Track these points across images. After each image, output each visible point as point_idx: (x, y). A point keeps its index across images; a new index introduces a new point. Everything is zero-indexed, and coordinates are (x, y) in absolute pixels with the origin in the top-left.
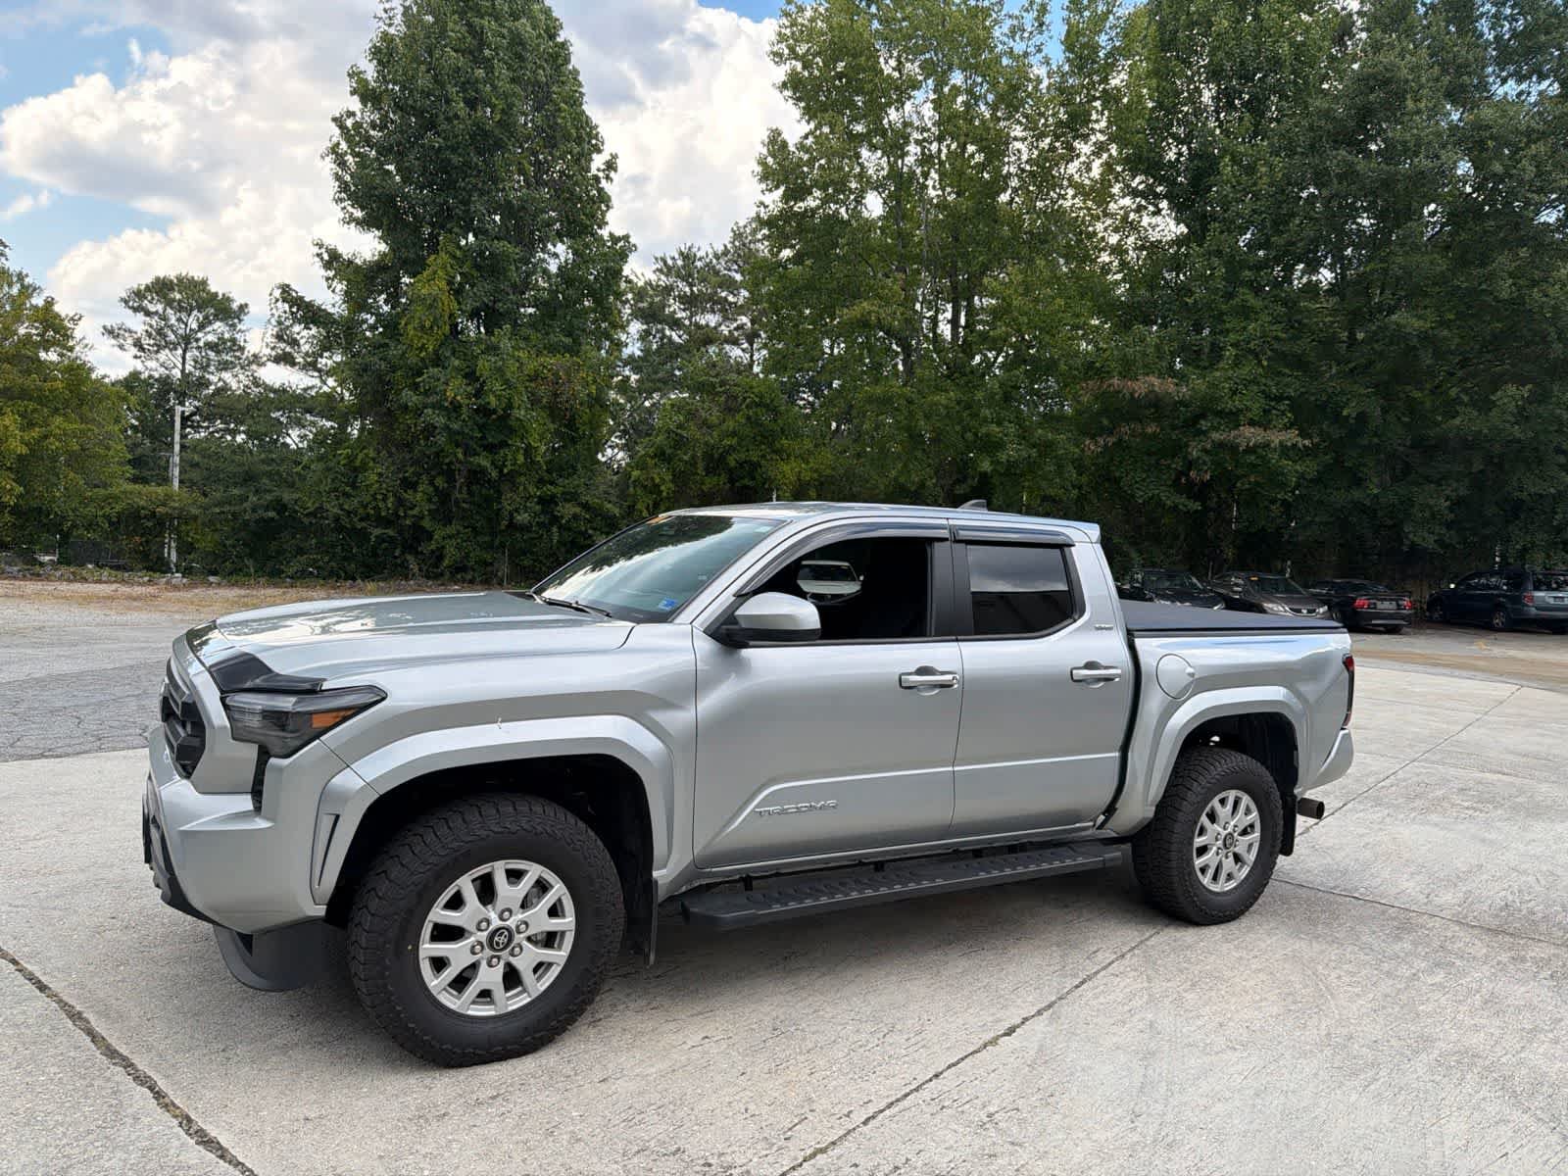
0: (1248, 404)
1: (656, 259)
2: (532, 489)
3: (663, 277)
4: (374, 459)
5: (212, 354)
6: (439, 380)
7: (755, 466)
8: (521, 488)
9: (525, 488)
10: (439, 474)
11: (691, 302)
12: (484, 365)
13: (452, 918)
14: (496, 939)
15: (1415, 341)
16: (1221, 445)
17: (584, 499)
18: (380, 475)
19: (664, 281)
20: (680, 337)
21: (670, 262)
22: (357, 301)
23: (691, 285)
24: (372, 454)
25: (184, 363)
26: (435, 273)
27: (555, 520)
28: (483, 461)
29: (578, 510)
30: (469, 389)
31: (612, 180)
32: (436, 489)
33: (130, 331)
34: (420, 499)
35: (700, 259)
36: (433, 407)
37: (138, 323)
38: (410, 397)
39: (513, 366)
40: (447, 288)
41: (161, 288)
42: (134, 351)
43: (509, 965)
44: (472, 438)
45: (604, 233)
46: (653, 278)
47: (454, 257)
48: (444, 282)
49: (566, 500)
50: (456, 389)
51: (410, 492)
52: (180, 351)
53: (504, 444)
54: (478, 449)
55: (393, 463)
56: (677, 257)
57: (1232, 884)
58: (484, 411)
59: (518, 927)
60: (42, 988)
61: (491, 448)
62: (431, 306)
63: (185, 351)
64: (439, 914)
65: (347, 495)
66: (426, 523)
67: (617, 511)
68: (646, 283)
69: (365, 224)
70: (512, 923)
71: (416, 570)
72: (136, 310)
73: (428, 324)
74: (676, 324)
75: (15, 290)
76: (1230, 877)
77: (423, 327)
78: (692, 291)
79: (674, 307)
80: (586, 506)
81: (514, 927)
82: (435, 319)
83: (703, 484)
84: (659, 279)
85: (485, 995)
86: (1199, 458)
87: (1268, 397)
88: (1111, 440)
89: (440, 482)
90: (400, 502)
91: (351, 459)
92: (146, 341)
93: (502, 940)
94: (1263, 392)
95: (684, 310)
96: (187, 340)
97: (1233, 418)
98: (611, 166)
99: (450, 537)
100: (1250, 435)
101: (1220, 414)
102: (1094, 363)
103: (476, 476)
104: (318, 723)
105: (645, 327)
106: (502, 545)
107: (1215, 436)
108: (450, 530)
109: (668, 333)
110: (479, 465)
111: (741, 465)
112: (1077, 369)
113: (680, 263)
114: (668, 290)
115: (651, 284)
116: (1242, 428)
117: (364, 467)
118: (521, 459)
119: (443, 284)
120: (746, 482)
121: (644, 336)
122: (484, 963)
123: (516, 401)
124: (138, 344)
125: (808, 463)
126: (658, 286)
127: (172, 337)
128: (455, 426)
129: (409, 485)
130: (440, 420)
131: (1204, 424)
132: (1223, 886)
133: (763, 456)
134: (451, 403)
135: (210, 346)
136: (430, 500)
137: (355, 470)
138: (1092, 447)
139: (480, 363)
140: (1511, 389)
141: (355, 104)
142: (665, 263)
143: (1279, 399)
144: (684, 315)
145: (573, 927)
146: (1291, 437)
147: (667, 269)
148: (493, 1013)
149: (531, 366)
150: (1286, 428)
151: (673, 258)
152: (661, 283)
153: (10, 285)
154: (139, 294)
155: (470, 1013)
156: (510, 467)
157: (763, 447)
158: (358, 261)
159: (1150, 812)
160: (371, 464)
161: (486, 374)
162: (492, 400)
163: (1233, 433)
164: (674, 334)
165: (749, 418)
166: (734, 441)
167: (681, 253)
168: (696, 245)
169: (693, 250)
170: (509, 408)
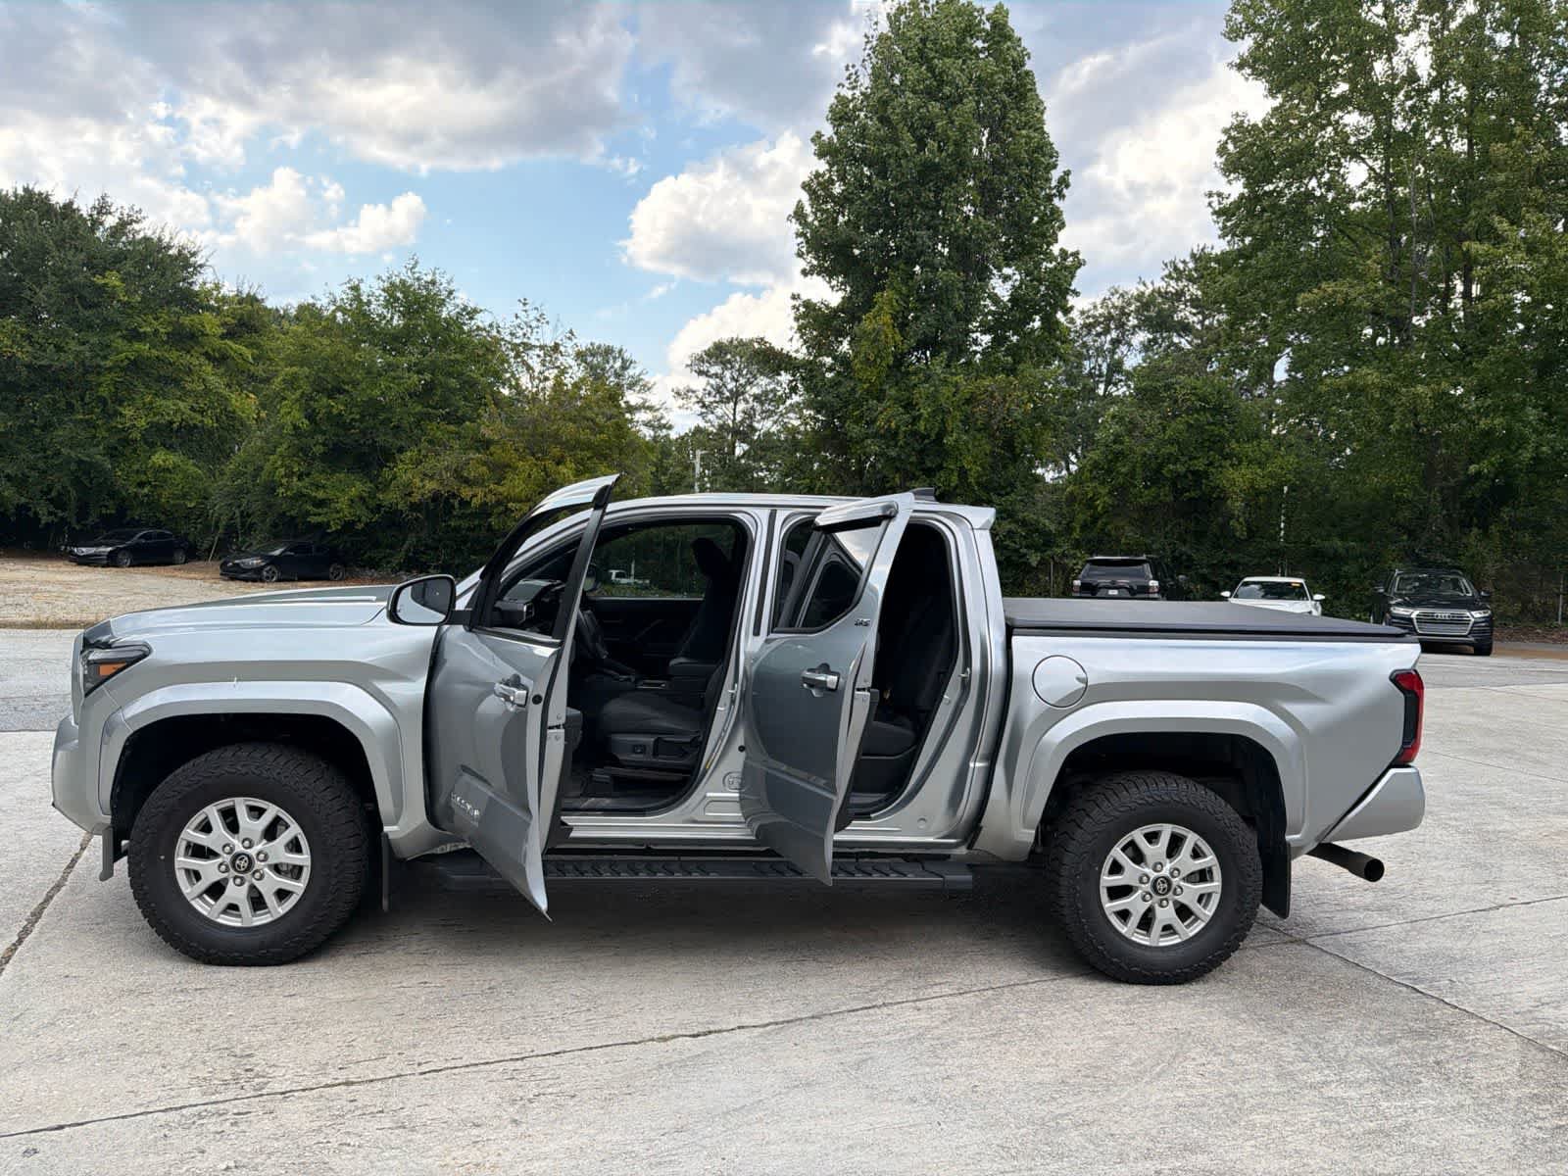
1: (1166, 265)
3: (1173, 283)
5: (758, 407)
6: (877, 410)
12: (921, 394)
13: (202, 839)
14: (238, 862)
17: (1020, 516)
19: (1174, 286)
20: (1190, 343)
21: (1181, 266)
22: (818, 346)
25: (734, 414)
26: (881, 309)
29: (1013, 526)
31: (1064, 196)
33: (693, 392)
36: (872, 436)
37: (700, 384)
39: (947, 391)
40: (890, 321)
41: (719, 353)
42: (697, 408)
43: (253, 887)
44: (910, 463)
45: (1055, 249)
46: (1161, 284)
47: (900, 293)
48: (889, 316)
50: (887, 418)
52: (732, 404)
53: (940, 467)
54: (917, 473)
56: (1188, 259)
57: (1174, 940)
58: (921, 437)
59: (258, 854)
62: (875, 340)
63: (735, 404)
64: (190, 834)
67: (1052, 527)
68: (1153, 291)
69: (829, 273)
70: (252, 852)
72: (700, 373)
73: (874, 359)
74: (1185, 328)
75: (618, 364)
76: (1168, 929)
77: (870, 362)
79: (1186, 313)
80: (1024, 523)
81: (254, 855)
82: (881, 353)
84: (1169, 285)
85: (233, 908)
92: (708, 400)
93: (243, 864)
95: (1194, 314)
96: (736, 396)
98: (1064, 182)
104: (105, 670)
105: (1151, 337)
109: (1175, 340)
113: (1191, 265)
114: (1179, 294)
115: (1159, 292)
118: (955, 480)
119: (887, 318)
121: (1147, 347)
122: (231, 881)
123: (950, 425)
124: (701, 401)
126: (1166, 293)
127: (728, 394)
128: (893, 453)
130: (876, 449)
132: (1155, 939)
134: (887, 431)
135: (756, 398)
141: (822, 166)
142: (1176, 269)
144: (1195, 319)
145: (309, 863)
147: (1177, 273)
148: (239, 925)
149: (970, 388)
151: (1184, 262)
152: (1170, 289)
153: (615, 358)
154: (701, 360)
155: (220, 921)
158: (825, 309)
159: (1028, 835)
161: (922, 401)
162: (922, 424)
164: (1183, 340)
166: (1174, 449)
167: (1193, 256)
168: (1209, 245)
169: (1206, 251)
170: (942, 434)
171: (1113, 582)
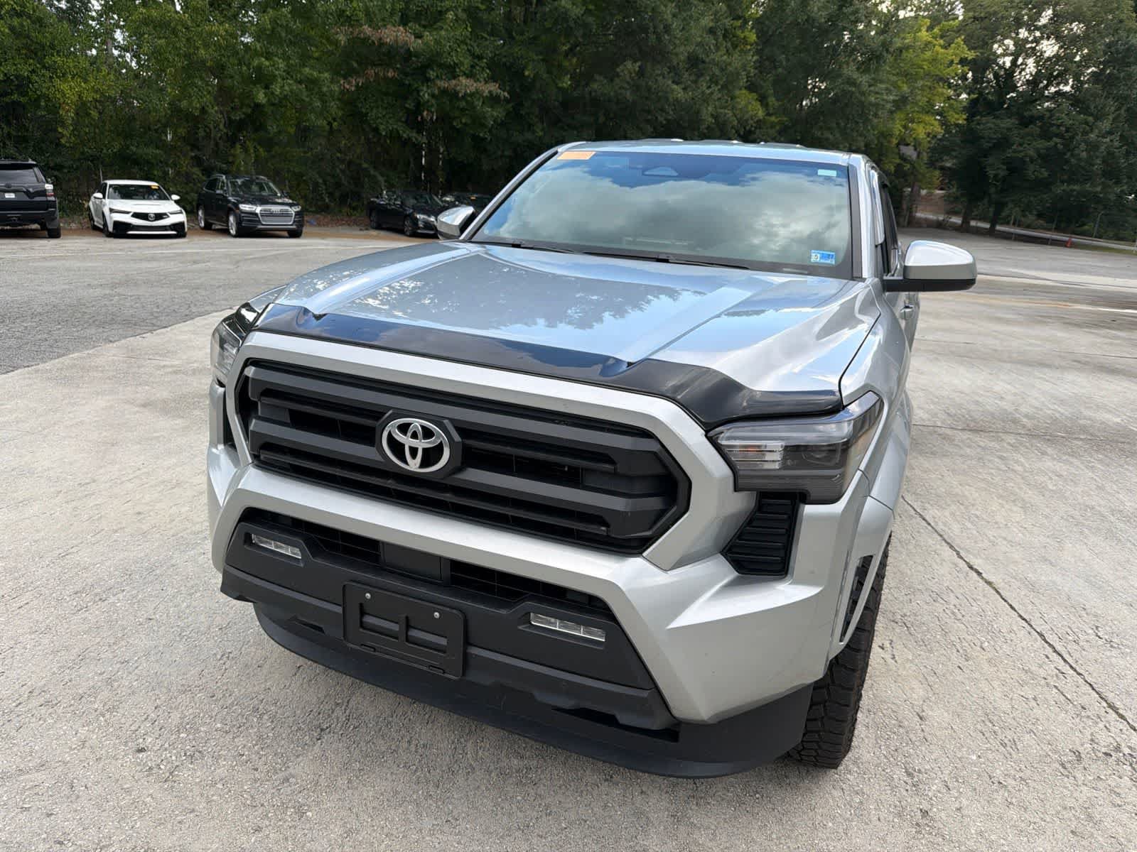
0: (462, 59)
7: (25, 81)
15: (572, 24)
16: (444, 92)
86: (428, 101)
87: (474, 56)
88: (361, 82)
94: (468, 50)
97: (452, 71)
100: (465, 85)
101: (441, 66)
102: (344, 11)
107: (439, 83)
112: (331, 14)
116: (461, 78)
120: (15, 97)
125: (86, 81)
131: (432, 74)
133: (33, 71)
138: (351, 85)
143: (480, 58)
146: (493, 87)
150: (486, 82)
157: (31, 61)
163: (454, 82)
165: (12, 29)
171: (7, 186)
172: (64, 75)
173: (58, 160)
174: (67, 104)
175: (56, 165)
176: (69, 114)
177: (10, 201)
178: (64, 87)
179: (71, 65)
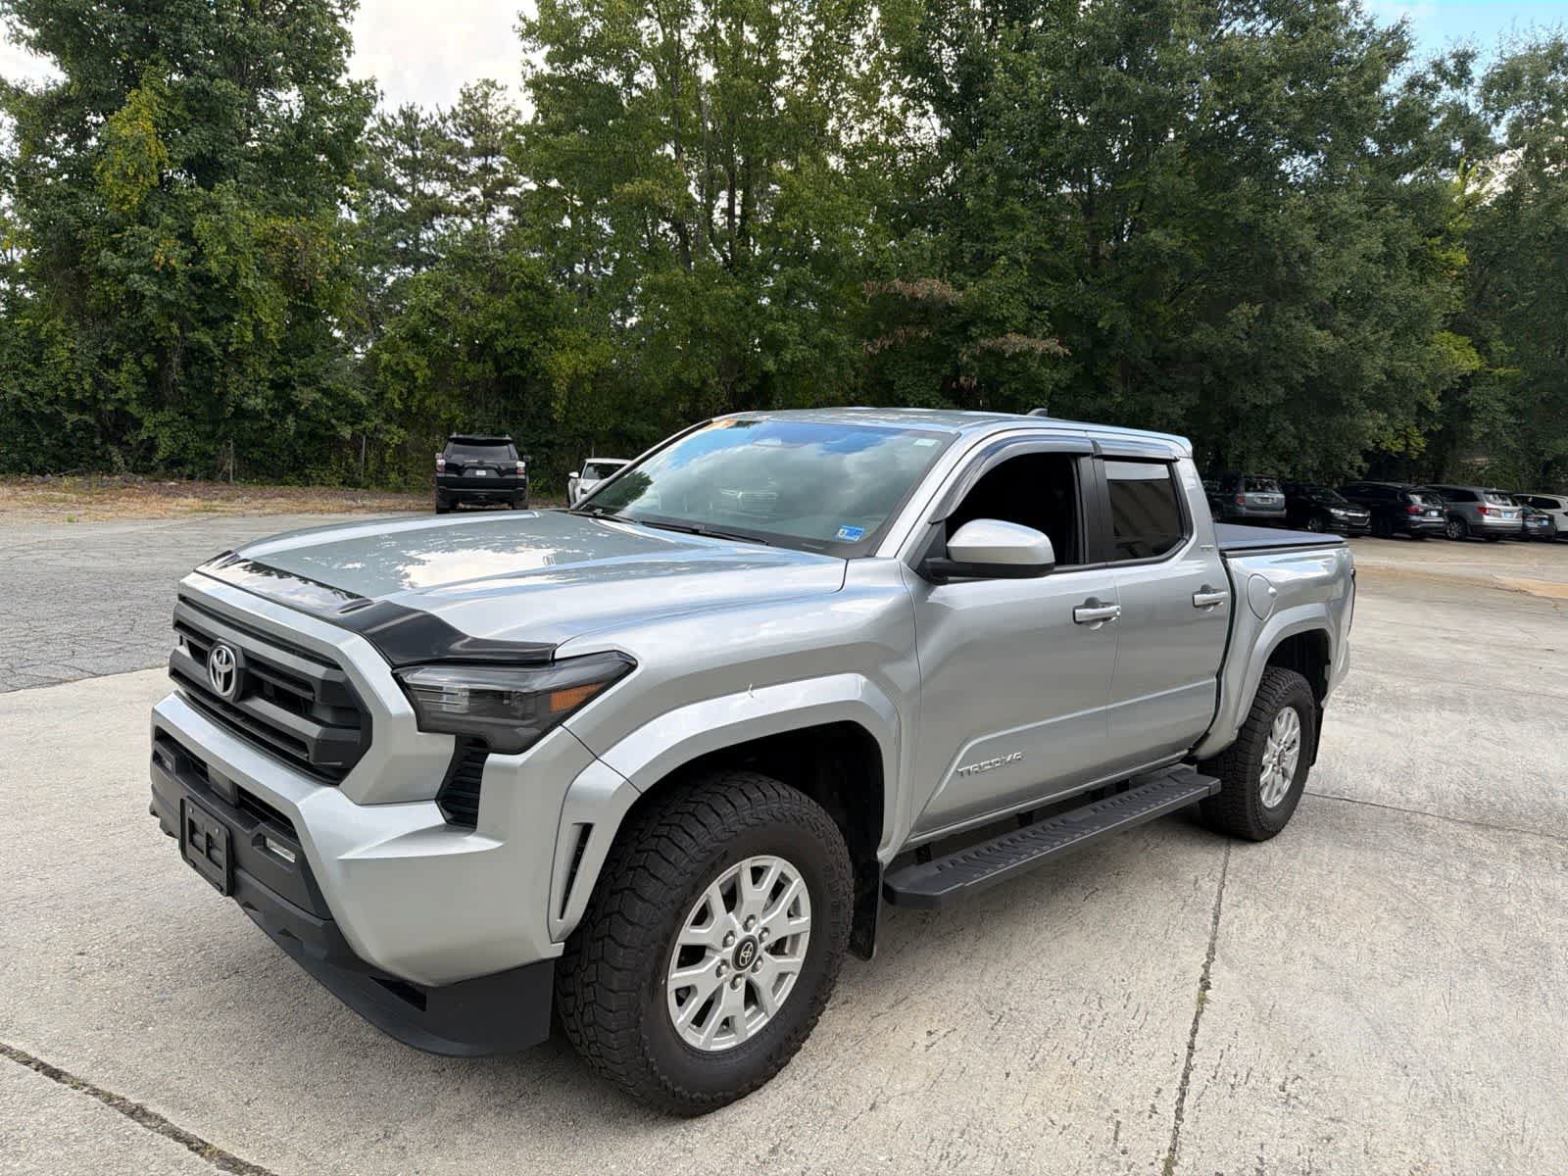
0: (1014, 311)
2: (264, 372)
4: (63, 332)
6: (146, 239)
7: (525, 354)
8: (250, 370)
9: (254, 371)
10: (148, 351)
11: (412, 167)
12: (201, 225)
13: (700, 935)
14: (742, 954)
15: (1165, 259)
16: (990, 352)
17: (324, 384)
18: (72, 351)
21: (390, 121)
22: (32, 140)
23: (413, 149)
24: (60, 325)
26: (138, 111)
27: (291, 406)
28: (203, 337)
29: (318, 396)
30: (184, 252)
31: (352, 20)
32: (144, 368)
34: (125, 380)
35: (423, 121)
36: (141, 271)
38: (109, 259)
39: (238, 229)
40: (153, 130)
43: (750, 983)
44: (189, 310)
45: (342, 79)
47: (158, 93)
48: (149, 123)
49: (304, 384)
50: (168, 251)
51: (112, 371)
53: (228, 319)
54: (197, 323)
55: (89, 337)
57: (1279, 799)
58: (203, 279)
59: (760, 936)
60: (56, 1074)
61: (211, 323)
62: (134, 150)
64: (688, 933)
65: (28, 373)
66: (133, 409)
67: (363, 399)
70: (755, 931)
71: (121, 463)
73: (131, 172)
76: (1278, 792)
77: (125, 174)
78: (414, 155)
79: (394, 171)
80: (326, 392)
81: (757, 937)
82: (141, 166)
83: (466, 371)
85: (727, 1023)
86: (967, 363)
87: (1032, 307)
88: (887, 343)
89: (147, 360)
90: (99, 383)
91: (33, 331)
93: (747, 954)
94: (1027, 301)
97: (1000, 326)
99: (164, 424)
100: (1016, 342)
101: (988, 321)
102: (873, 263)
103: (194, 355)
104: (559, 703)
106: (225, 436)
107: (985, 342)
108: (161, 417)
109: (388, 199)
110: (199, 341)
111: (510, 353)
112: (857, 268)
113: (401, 122)
114: (386, 152)
116: (1009, 335)
117: (51, 340)
118: (249, 337)
119: (148, 126)
120: (515, 370)
122: (728, 985)
123: (243, 269)
125: (585, 354)
128: (170, 296)
129: (110, 363)
130: (150, 288)
131: (974, 331)
132: (1273, 802)
133: (535, 344)
134: (163, 268)
136: (136, 382)
137: (39, 343)
138: (869, 348)
139: (197, 223)
140: (1245, 307)
142: (384, 122)
143: (1040, 309)
144: (406, 181)
145: (808, 928)
146: (1053, 345)
147: (386, 129)
149: (262, 227)
150: (1044, 338)
151: (394, 118)
155: (713, 1047)
156: (235, 346)
157: (534, 333)
158: (29, 90)
160: (60, 337)
161: (205, 235)
162: (213, 265)
163: (1001, 340)
164: (394, 201)
165: (518, 301)
166: (501, 326)
167: (402, 112)
168: (418, 105)
169: (415, 110)
170: (234, 276)
171: (480, 463)
172: (564, 347)
173: (551, 437)
174: (562, 377)
175: (548, 441)
176: (561, 387)
177: (481, 479)
178: (562, 359)
179: (572, 337)
